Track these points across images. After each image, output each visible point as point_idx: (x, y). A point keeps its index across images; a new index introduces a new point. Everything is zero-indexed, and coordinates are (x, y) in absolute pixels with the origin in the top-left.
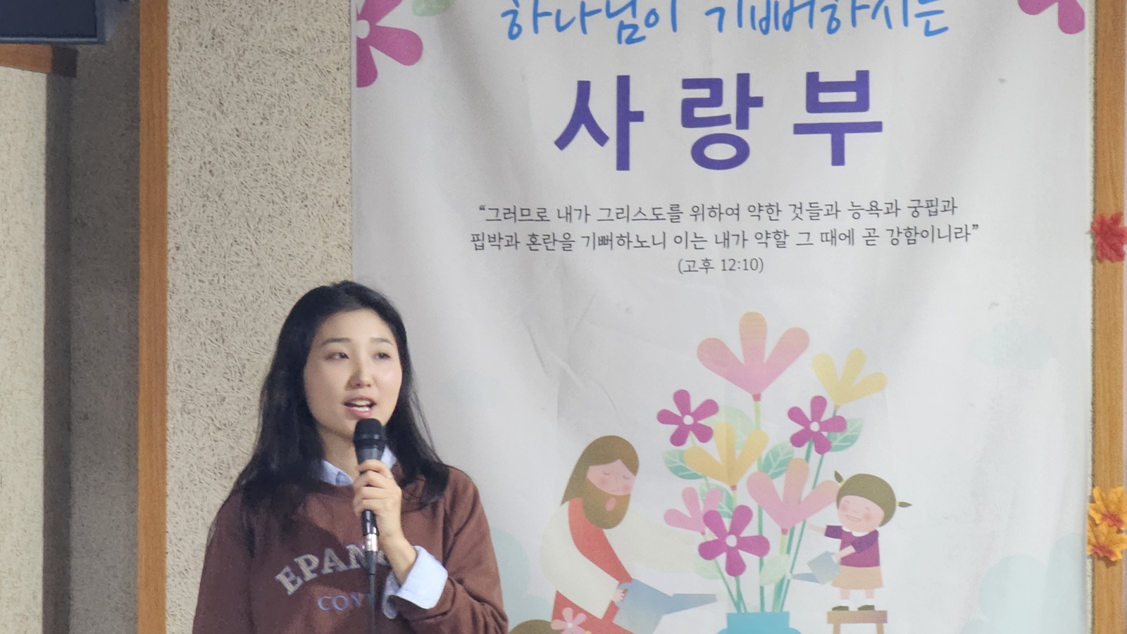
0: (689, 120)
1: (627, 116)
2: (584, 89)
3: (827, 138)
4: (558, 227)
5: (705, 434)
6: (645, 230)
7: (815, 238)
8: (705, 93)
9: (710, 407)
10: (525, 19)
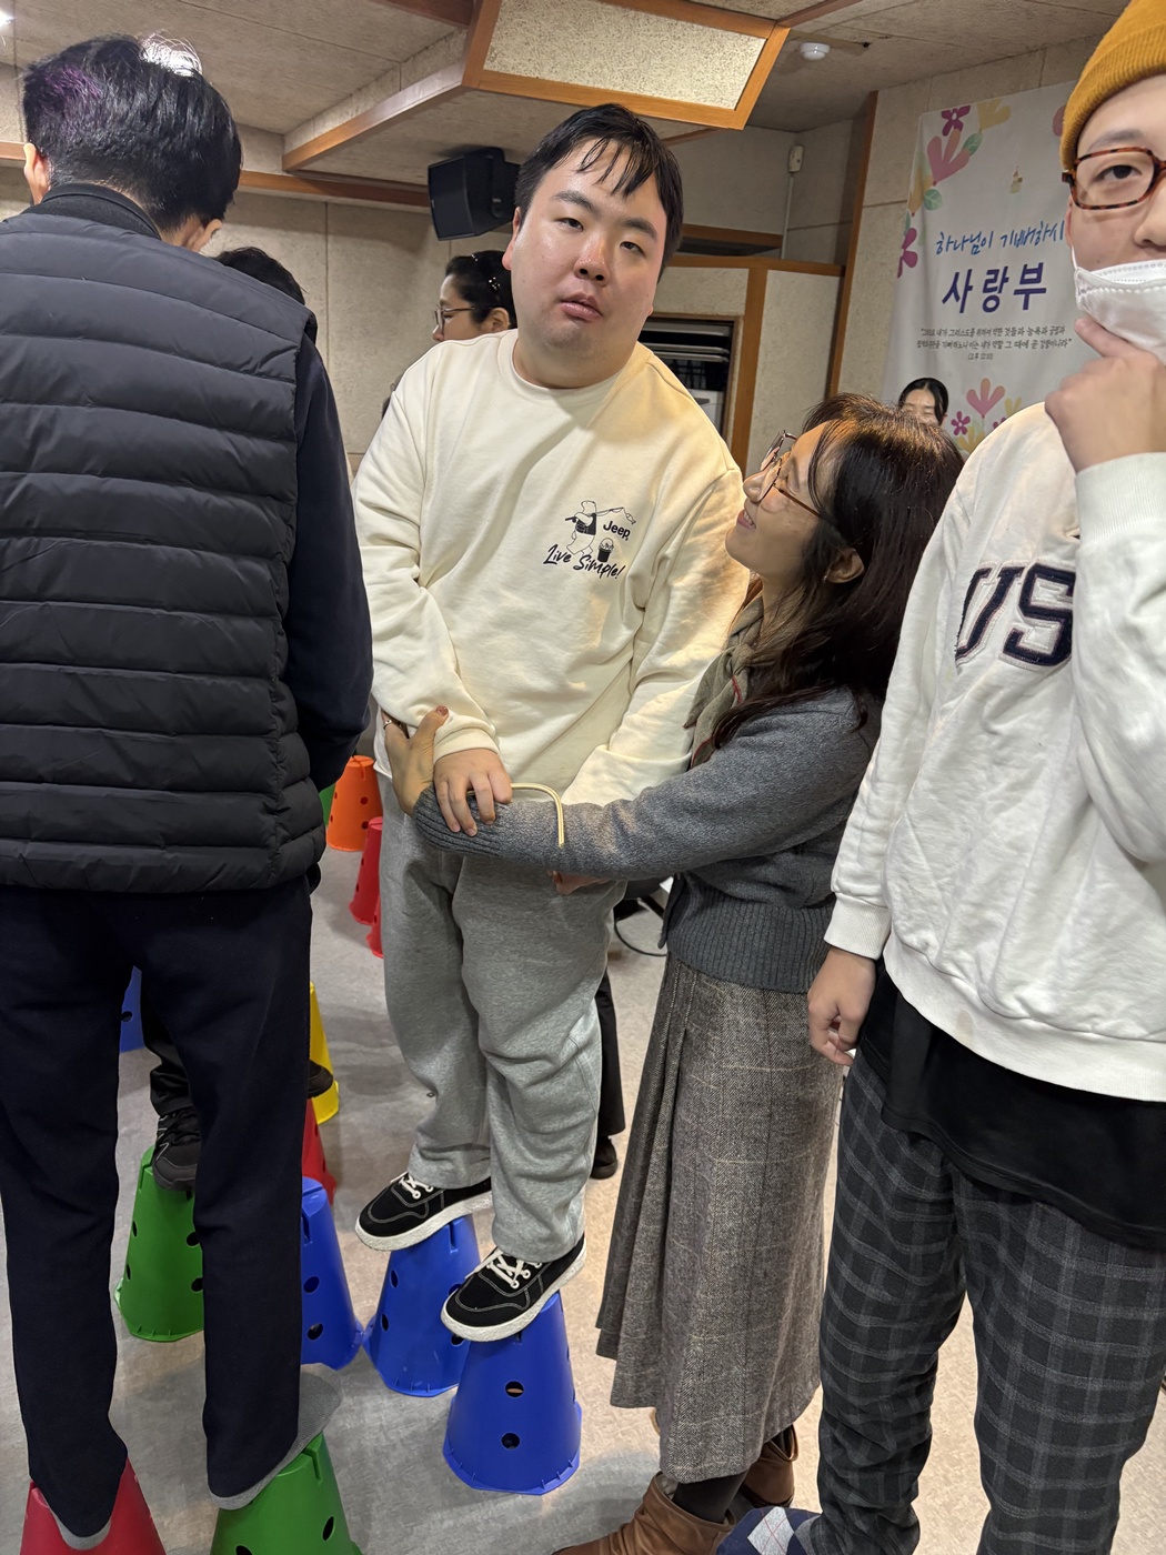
0: (986, 290)
1: (968, 288)
2: (957, 275)
3: (1023, 296)
4: (936, 338)
5: (965, 431)
6: (962, 340)
7: (1013, 344)
8: (992, 277)
9: (967, 420)
10: (944, 246)
